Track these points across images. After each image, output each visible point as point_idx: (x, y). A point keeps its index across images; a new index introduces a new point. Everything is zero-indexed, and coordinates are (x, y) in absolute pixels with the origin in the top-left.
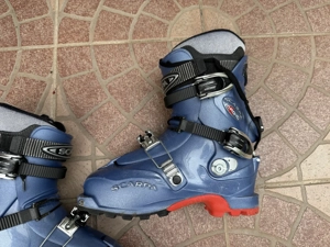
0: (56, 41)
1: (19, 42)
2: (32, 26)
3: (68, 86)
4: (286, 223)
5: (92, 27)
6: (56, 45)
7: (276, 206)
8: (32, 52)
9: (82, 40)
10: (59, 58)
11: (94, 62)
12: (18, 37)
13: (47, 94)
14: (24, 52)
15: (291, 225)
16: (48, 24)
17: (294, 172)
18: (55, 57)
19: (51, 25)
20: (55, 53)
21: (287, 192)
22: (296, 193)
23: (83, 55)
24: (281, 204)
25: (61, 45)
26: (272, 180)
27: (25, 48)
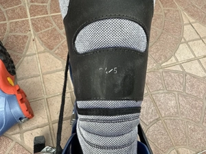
0: (29, 16)
1: (7, 19)
2: (13, 11)
3: (41, 36)
4: (179, 83)
5: (48, 8)
6: (29, 18)
7: (171, 76)
8: (16, 22)
9: (44, 14)
10: (33, 24)
11: (54, 23)
12: (6, 16)
13: (29, 41)
14: (11, 23)
15: (182, 84)
16: (23, 9)
17: (173, 58)
18: (30, 23)
19: (24, 9)
20: (30, 21)
21: (173, 68)
22: (178, 68)
23: (46, 21)
24: (173, 74)
25: (32, 18)
26: (164, 64)
27: (11, 21)
